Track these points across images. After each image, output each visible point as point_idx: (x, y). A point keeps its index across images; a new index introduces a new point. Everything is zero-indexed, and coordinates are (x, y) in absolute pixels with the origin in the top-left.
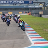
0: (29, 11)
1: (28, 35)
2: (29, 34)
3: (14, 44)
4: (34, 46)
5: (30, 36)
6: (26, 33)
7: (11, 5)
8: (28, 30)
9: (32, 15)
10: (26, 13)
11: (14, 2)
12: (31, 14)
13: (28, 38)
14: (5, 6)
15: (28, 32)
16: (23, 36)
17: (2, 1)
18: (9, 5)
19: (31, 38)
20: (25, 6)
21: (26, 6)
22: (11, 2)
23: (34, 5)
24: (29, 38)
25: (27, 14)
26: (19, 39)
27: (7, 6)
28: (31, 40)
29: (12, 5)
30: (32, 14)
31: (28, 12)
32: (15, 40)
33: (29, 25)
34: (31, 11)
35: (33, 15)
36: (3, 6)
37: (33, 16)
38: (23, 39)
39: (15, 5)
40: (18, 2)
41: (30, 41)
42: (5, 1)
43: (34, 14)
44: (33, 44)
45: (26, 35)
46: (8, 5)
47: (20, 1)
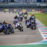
0: (41, 9)
1: (40, 31)
2: (41, 30)
3: (27, 39)
4: (46, 41)
5: (42, 32)
6: (39, 29)
9: (44, 13)
10: (39, 10)
13: (40, 34)
15: (40, 28)
16: (36, 32)
20: (37, 5)
21: (39, 5)
23: (46, 4)
24: (42, 33)
26: (32, 34)
27: (21, 4)
28: (43, 35)
30: (44, 12)
31: (41, 10)
32: (28, 35)
34: (43, 9)
36: (17, 4)
37: (45, 13)
39: (29, 3)
44: (45, 39)
45: (39, 31)
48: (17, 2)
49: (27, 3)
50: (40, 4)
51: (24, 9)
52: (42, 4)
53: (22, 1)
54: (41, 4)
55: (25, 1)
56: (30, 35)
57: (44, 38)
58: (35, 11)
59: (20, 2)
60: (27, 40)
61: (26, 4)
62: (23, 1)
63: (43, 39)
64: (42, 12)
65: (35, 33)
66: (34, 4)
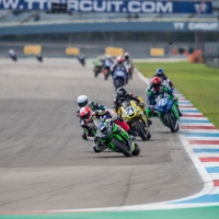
1: (189, 148)
2: (192, 142)
3: (128, 184)
5: (196, 151)
6: (182, 137)
7: (117, 21)
8: (188, 127)
9: (204, 61)
10: (181, 51)
11: (130, 4)
12: (201, 59)
13: (189, 160)
14: (91, 21)
15: (189, 134)
16: (169, 153)
17: (79, 1)
19: (203, 160)
21: (182, 25)
22: (118, 4)
23: (216, 20)
26: (152, 163)
27: (100, 21)
28: (201, 167)
30: (205, 59)
31: (191, 51)
32: (133, 167)
33: (192, 102)
35: (209, 62)
36: (83, 21)
37: (209, 66)
38: (167, 164)
39: (137, 17)
40: (149, 7)
41: (195, 171)
42: (92, 1)
43: (216, 60)
44: (212, 184)
46: (103, 19)
47: (155, 1)
48: (79, 10)
49: (126, 15)
52: (197, 22)
53: (103, 9)
54: (193, 20)
55: (117, 9)
56: (141, 166)
57: (208, 178)
59: (93, 11)
60: (128, 190)
61: (125, 20)
62: (109, 9)
63: (200, 185)
64: (196, 61)
65: (166, 158)
66: (159, 20)
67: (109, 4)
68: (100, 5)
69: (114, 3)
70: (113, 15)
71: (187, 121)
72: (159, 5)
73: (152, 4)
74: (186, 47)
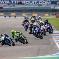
0: (57, 13)
1: (55, 41)
2: (56, 39)
3: (39, 51)
5: (57, 41)
6: (53, 38)
8: (55, 35)
10: (53, 15)
11: (39, 2)
13: (55, 44)
14: (29, 6)
15: (55, 37)
16: (50, 42)
17: (26, 1)
18: (34, 6)
22: (36, 2)
25: (54, 17)
26: (45, 45)
27: (31, 6)
28: (58, 46)
29: (37, 6)
31: (56, 15)
38: (49, 45)
39: (41, 5)
40: (44, 3)
42: (29, 1)
45: (53, 41)
47: (46, 1)
48: (26, 4)
49: (38, 5)
50: (54, 7)
51: (35, 13)
52: (57, 7)
53: (32, 3)
54: (56, 6)
55: (36, 3)
56: (42, 46)
58: (49, 15)
59: (29, 4)
60: (39, 52)
61: (38, 6)
62: (34, 3)
64: (57, 17)
65: (49, 44)
66: (47, 6)
67: (34, 2)
68: (31, 2)
69: (35, 2)
70: (34, 5)
71: (55, 34)
72: (47, 2)
73: (45, 2)
74: (54, 13)
